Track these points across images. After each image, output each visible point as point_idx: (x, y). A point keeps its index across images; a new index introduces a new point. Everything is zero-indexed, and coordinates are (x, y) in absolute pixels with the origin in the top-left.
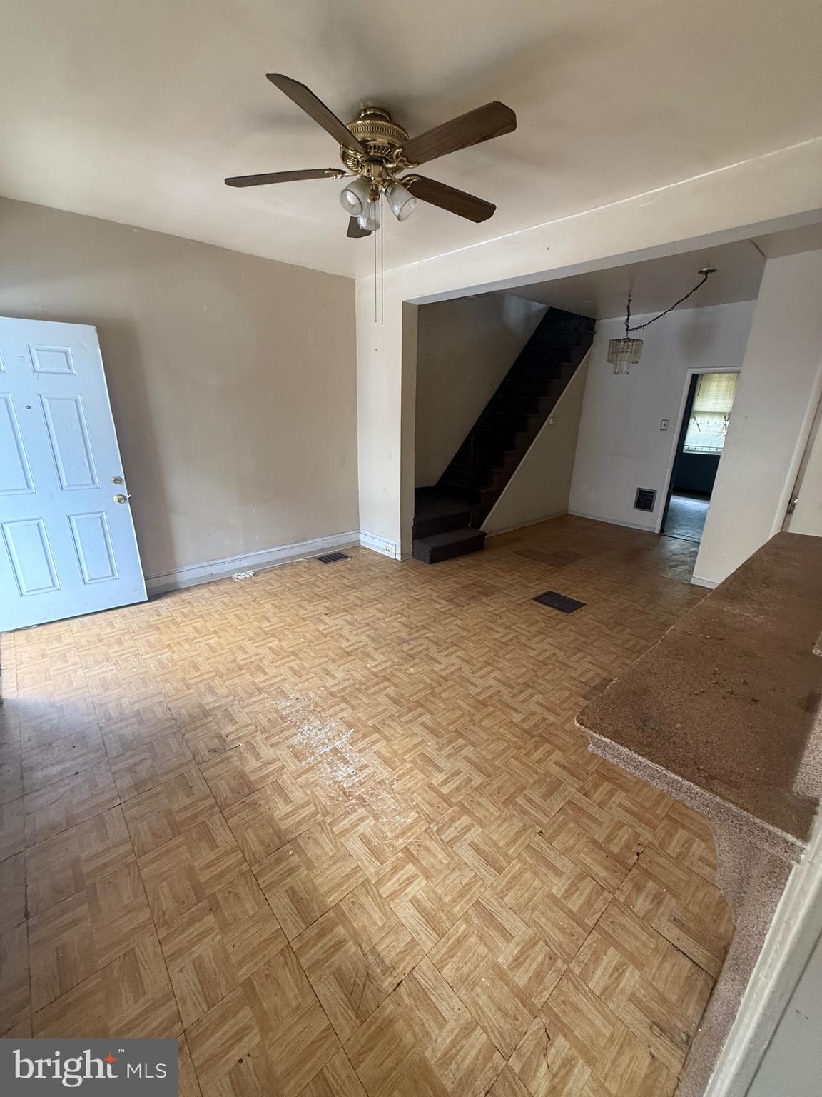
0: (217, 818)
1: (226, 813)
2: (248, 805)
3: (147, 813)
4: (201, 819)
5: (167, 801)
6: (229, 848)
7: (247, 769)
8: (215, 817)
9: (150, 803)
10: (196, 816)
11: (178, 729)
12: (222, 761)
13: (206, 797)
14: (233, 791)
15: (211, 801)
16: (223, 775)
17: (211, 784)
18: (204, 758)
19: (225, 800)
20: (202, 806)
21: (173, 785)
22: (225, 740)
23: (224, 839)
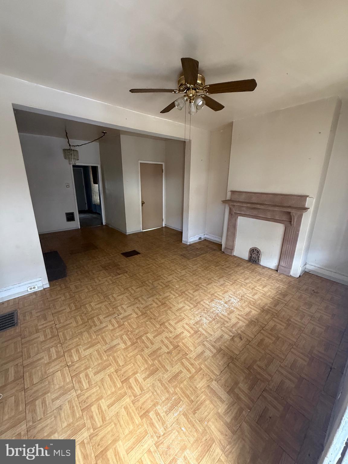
0: (267, 327)
1: (263, 326)
2: (258, 320)
3: (279, 350)
4: (270, 332)
5: (270, 346)
6: (262, 335)
7: (245, 324)
8: (267, 328)
9: (275, 351)
10: (270, 334)
11: (234, 360)
12: (245, 333)
13: (262, 333)
14: (255, 326)
15: (262, 331)
16: (251, 331)
17: (256, 334)
18: (246, 340)
19: (260, 327)
20: (266, 334)
21: (263, 347)
22: (234, 336)
23: (272, 324)
